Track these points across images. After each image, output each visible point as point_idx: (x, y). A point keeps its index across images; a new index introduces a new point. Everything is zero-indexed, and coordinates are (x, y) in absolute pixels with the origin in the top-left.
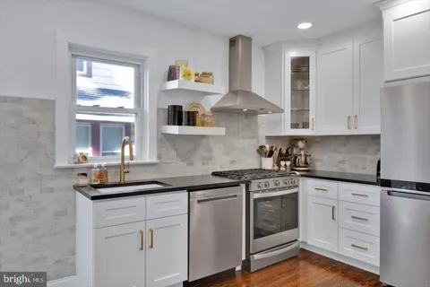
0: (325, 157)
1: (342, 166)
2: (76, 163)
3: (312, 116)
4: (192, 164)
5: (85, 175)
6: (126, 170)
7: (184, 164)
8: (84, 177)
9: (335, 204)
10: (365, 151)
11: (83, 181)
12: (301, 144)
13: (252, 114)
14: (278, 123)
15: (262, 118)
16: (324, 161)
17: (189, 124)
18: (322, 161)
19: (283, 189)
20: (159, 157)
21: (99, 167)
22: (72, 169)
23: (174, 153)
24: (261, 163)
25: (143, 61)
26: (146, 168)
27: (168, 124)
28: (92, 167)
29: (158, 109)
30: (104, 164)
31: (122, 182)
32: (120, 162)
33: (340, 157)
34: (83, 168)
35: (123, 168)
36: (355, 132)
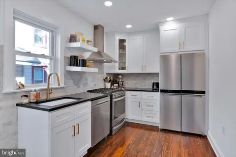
0: (129, 82)
1: (136, 85)
2: (18, 89)
3: (127, 65)
4: (79, 87)
5: (27, 96)
6: (50, 92)
7: (76, 87)
8: (26, 98)
9: (140, 101)
10: (145, 79)
11: (26, 101)
12: (120, 77)
13: (102, 62)
14: (114, 67)
15: (105, 65)
16: (129, 83)
17: (83, 66)
18: (128, 83)
19: (119, 97)
20: (65, 84)
21: (35, 91)
22: (15, 93)
23: (72, 81)
24: (105, 85)
25: (56, 29)
26: (59, 90)
27: (71, 65)
28: (31, 91)
29: (65, 57)
30: (37, 88)
31: (48, 99)
32: (46, 87)
33: (135, 82)
34: (22, 92)
35: (49, 91)
36: (144, 72)
